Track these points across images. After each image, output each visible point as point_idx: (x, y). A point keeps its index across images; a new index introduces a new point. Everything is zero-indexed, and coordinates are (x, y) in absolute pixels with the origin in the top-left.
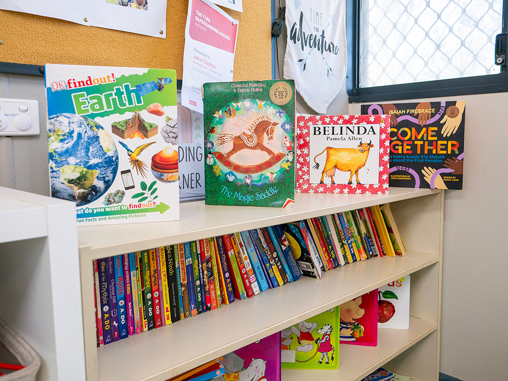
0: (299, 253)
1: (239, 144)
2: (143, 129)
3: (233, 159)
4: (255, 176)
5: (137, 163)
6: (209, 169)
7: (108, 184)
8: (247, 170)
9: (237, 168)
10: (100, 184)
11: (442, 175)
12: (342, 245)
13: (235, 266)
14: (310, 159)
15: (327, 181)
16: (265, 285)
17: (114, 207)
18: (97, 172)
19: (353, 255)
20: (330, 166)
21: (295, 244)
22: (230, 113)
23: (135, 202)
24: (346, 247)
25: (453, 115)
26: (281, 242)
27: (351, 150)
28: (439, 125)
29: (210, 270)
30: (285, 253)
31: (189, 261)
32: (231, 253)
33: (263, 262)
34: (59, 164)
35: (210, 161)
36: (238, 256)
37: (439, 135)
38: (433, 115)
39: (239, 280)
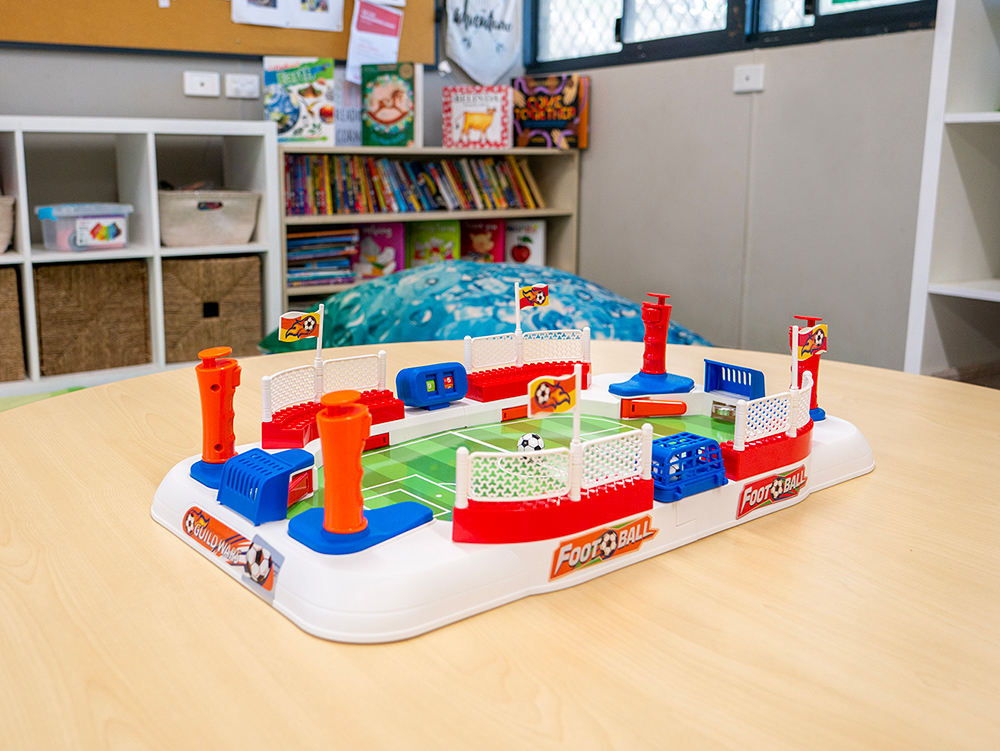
0: (434, 190)
1: (382, 105)
2: (314, 93)
3: (379, 115)
4: (392, 127)
5: (311, 113)
6: (364, 123)
7: (295, 123)
8: (387, 123)
9: (381, 122)
10: (290, 123)
11: (567, 137)
12: (481, 193)
13: (378, 188)
14: (453, 121)
15: (465, 139)
16: (403, 207)
17: (298, 136)
18: (289, 117)
19: (493, 203)
20: (467, 126)
21: (431, 183)
22: (376, 84)
23: (310, 134)
24: (486, 196)
25: (571, 86)
26: (418, 179)
27: (481, 114)
28: (562, 94)
29: (359, 187)
30: (422, 188)
31: (344, 178)
32: (375, 179)
33: (402, 190)
34: (270, 111)
35: (365, 116)
36: (381, 181)
37: (562, 102)
38: (557, 86)
39: (381, 199)
